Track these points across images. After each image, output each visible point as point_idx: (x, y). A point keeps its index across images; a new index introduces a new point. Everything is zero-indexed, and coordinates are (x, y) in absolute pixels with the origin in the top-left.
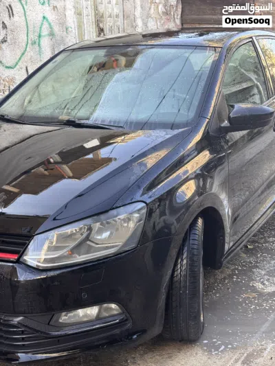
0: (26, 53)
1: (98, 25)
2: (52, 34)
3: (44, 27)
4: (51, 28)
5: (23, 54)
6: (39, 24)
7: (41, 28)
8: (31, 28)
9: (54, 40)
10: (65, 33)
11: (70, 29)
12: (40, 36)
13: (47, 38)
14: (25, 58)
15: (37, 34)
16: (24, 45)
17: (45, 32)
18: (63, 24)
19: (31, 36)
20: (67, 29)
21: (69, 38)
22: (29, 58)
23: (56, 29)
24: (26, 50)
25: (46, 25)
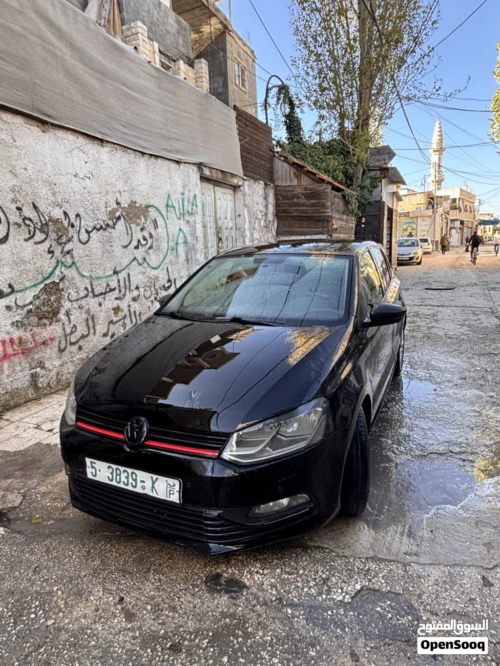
0: (167, 257)
1: (218, 235)
2: (186, 242)
3: (180, 236)
4: (185, 238)
5: (165, 258)
6: (176, 235)
7: (178, 237)
8: (171, 238)
9: (187, 247)
10: (195, 241)
11: (199, 238)
12: (177, 244)
13: (182, 245)
14: (167, 261)
15: (175, 242)
16: (165, 251)
17: (181, 241)
18: (194, 234)
19: (171, 244)
20: (197, 238)
21: (199, 245)
22: (169, 260)
23: (189, 238)
24: (167, 255)
25: (181, 235)
